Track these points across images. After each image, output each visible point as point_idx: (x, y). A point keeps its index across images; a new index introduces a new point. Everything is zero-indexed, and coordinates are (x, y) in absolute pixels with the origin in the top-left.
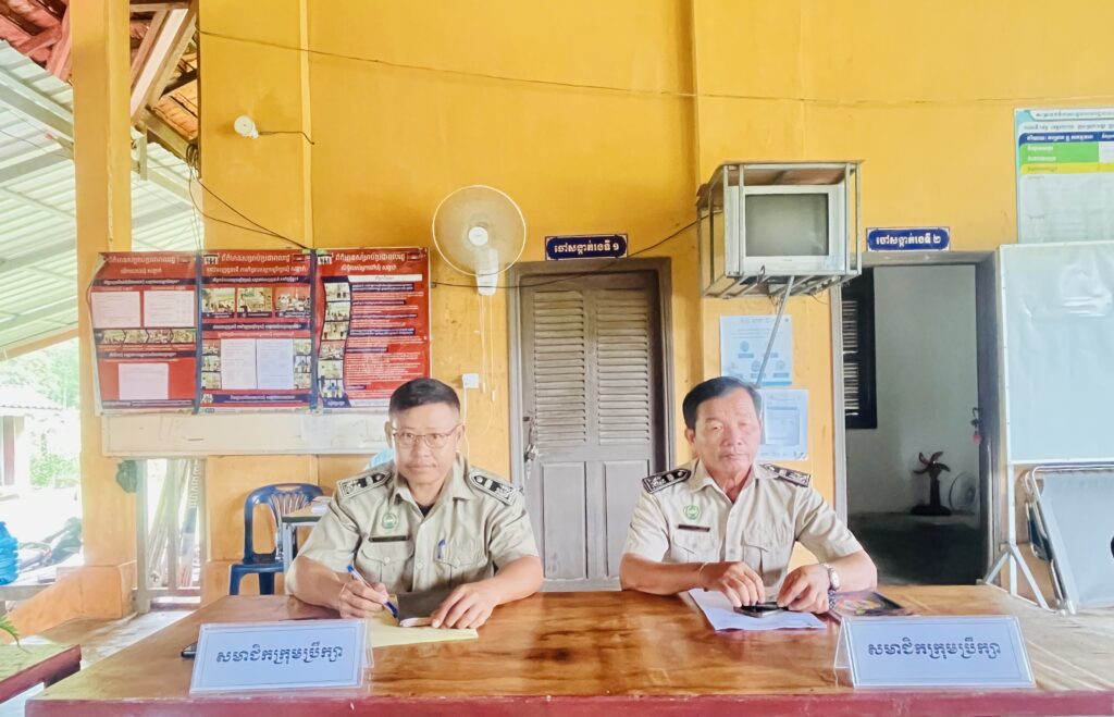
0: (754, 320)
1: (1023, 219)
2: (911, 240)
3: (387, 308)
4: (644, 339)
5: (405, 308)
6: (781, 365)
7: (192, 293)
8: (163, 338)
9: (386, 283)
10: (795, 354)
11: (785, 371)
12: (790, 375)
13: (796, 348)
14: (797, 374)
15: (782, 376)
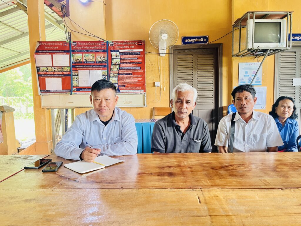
0: (250, 64)
3: (131, 60)
5: (138, 60)
6: (258, 79)
7: (68, 55)
8: (59, 70)
9: (131, 52)
10: (263, 75)
11: (259, 81)
12: (261, 82)
13: (263, 73)
14: (263, 82)
15: (258, 82)
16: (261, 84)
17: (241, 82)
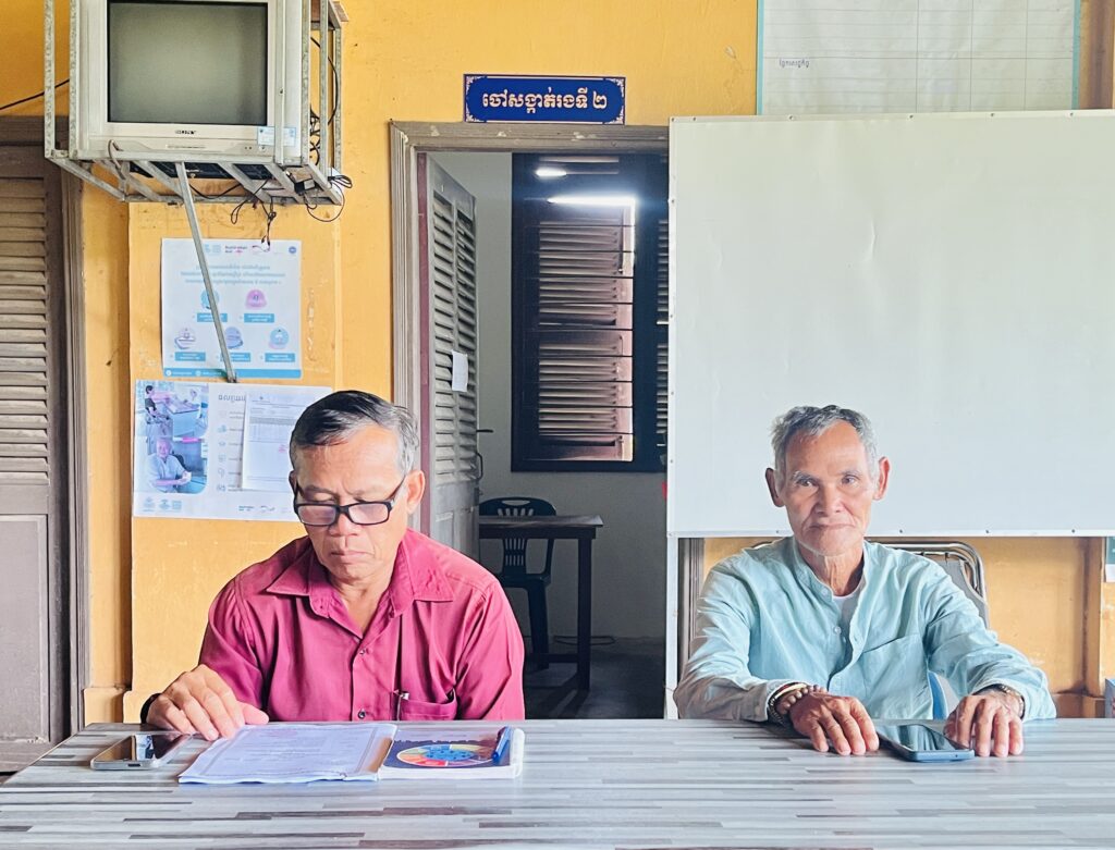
0: (229, 249)
1: (768, 67)
2: (549, 101)
4: (39, 278)
6: (279, 339)
10: (306, 318)
11: (287, 350)
12: (298, 357)
13: (311, 304)
14: (311, 357)
15: (281, 358)
16: (297, 373)
17: (178, 357)
